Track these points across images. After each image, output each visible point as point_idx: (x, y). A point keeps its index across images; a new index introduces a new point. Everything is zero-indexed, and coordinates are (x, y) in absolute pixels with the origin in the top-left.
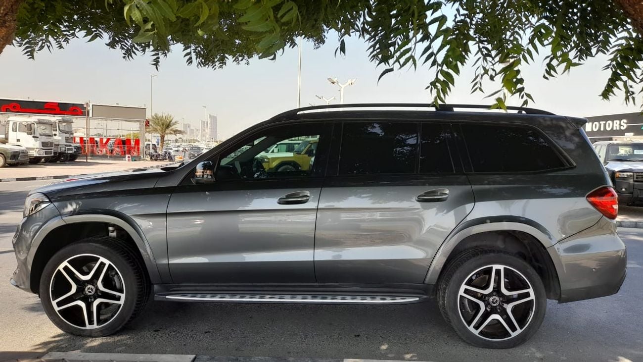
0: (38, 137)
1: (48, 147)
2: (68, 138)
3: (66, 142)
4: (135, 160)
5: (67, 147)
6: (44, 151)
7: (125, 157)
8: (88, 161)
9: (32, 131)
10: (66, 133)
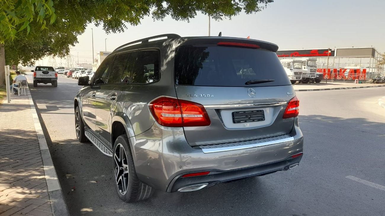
0: (292, 70)
1: (298, 75)
2: (312, 69)
3: (310, 72)
4: (361, 83)
5: (311, 75)
6: (295, 77)
7: (354, 81)
8: (327, 83)
9: (290, 66)
10: (311, 67)
